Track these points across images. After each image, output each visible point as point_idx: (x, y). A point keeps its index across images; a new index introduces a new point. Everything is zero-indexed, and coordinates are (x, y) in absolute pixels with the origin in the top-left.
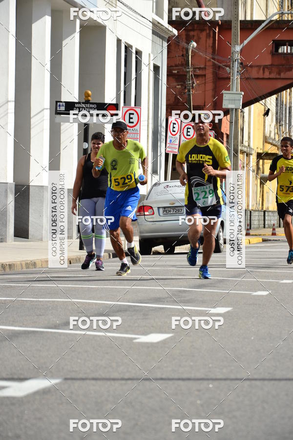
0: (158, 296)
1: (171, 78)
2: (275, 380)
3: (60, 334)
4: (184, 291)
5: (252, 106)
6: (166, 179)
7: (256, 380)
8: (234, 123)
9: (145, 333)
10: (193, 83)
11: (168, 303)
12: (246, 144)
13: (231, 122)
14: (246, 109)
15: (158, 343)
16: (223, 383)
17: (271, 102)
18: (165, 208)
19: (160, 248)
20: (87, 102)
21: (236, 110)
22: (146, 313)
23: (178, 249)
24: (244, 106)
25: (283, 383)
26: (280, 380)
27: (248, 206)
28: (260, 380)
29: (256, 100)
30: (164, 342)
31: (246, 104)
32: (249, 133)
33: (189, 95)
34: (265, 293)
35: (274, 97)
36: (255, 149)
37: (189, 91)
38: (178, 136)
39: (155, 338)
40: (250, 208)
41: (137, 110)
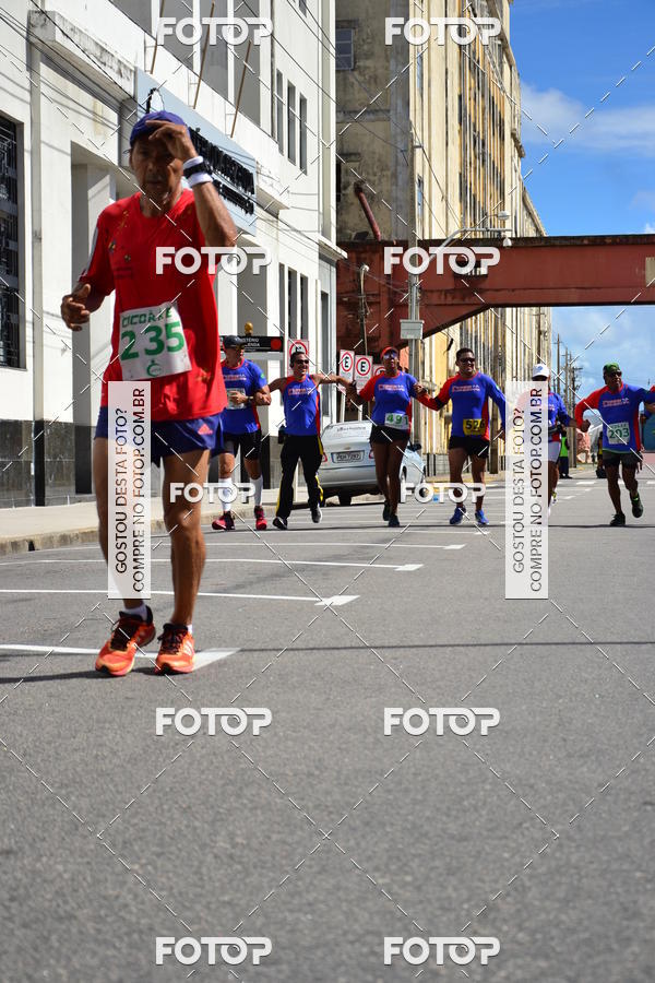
0: (337, 552)
1: (340, 307)
2: (481, 645)
3: (231, 599)
4: (368, 547)
5: (434, 336)
6: (338, 421)
7: (458, 645)
8: (414, 356)
9: (328, 596)
10: (366, 312)
11: (352, 560)
12: (427, 379)
13: (410, 355)
14: (427, 340)
15: (343, 606)
16: (421, 650)
17: (455, 331)
18: (339, 453)
19: (335, 499)
20: (249, 336)
21: (416, 340)
22: (326, 572)
23: (354, 500)
24: (425, 336)
25: (488, 648)
26: (485, 645)
27: (432, 449)
28: (463, 645)
29: (438, 330)
30: (350, 605)
31: (427, 334)
32: (431, 367)
33: (362, 325)
34: (459, 547)
35: (458, 325)
36: (438, 384)
37: (362, 321)
38: (351, 371)
39: (339, 600)
40: (434, 451)
41: (305, 343)
